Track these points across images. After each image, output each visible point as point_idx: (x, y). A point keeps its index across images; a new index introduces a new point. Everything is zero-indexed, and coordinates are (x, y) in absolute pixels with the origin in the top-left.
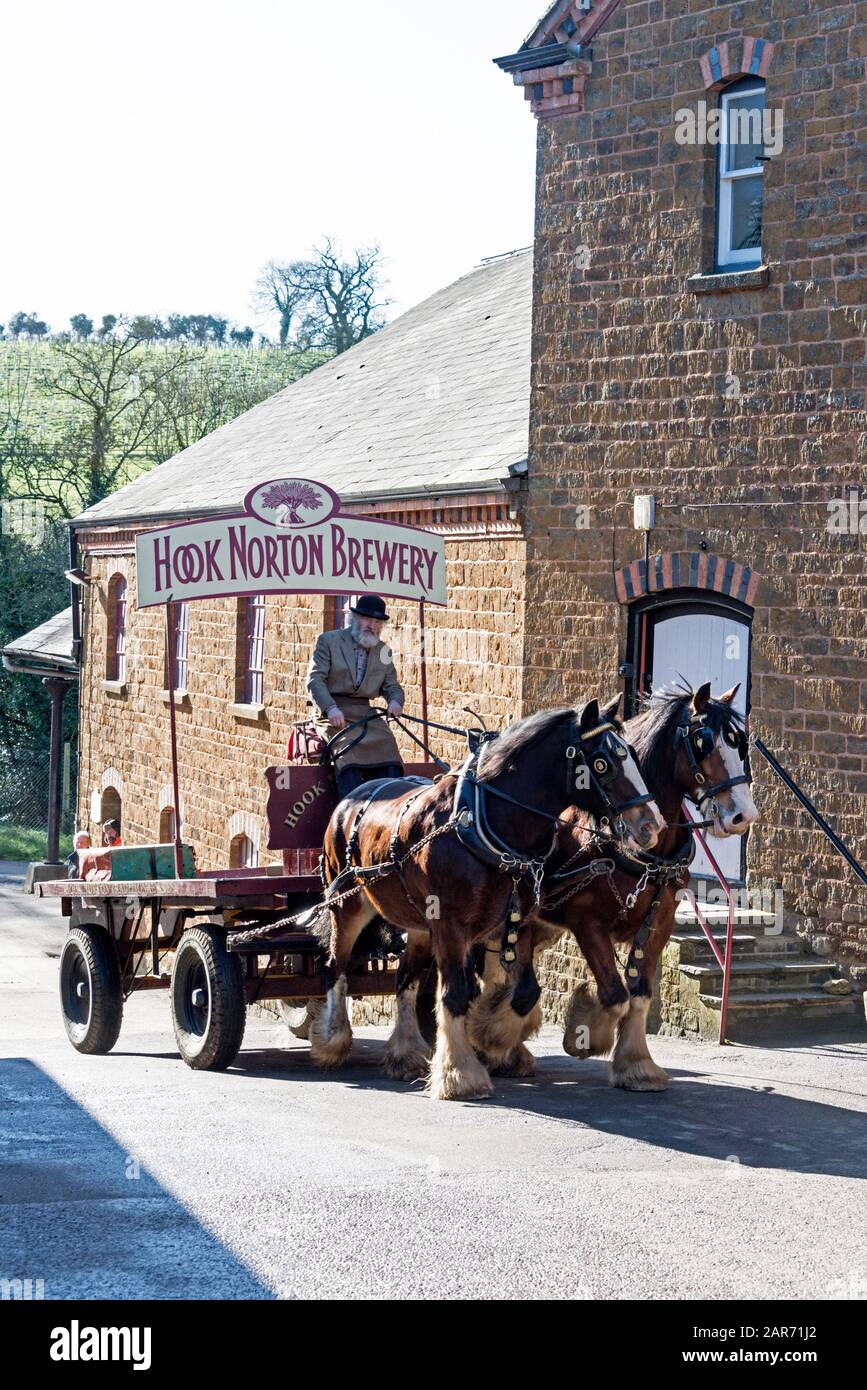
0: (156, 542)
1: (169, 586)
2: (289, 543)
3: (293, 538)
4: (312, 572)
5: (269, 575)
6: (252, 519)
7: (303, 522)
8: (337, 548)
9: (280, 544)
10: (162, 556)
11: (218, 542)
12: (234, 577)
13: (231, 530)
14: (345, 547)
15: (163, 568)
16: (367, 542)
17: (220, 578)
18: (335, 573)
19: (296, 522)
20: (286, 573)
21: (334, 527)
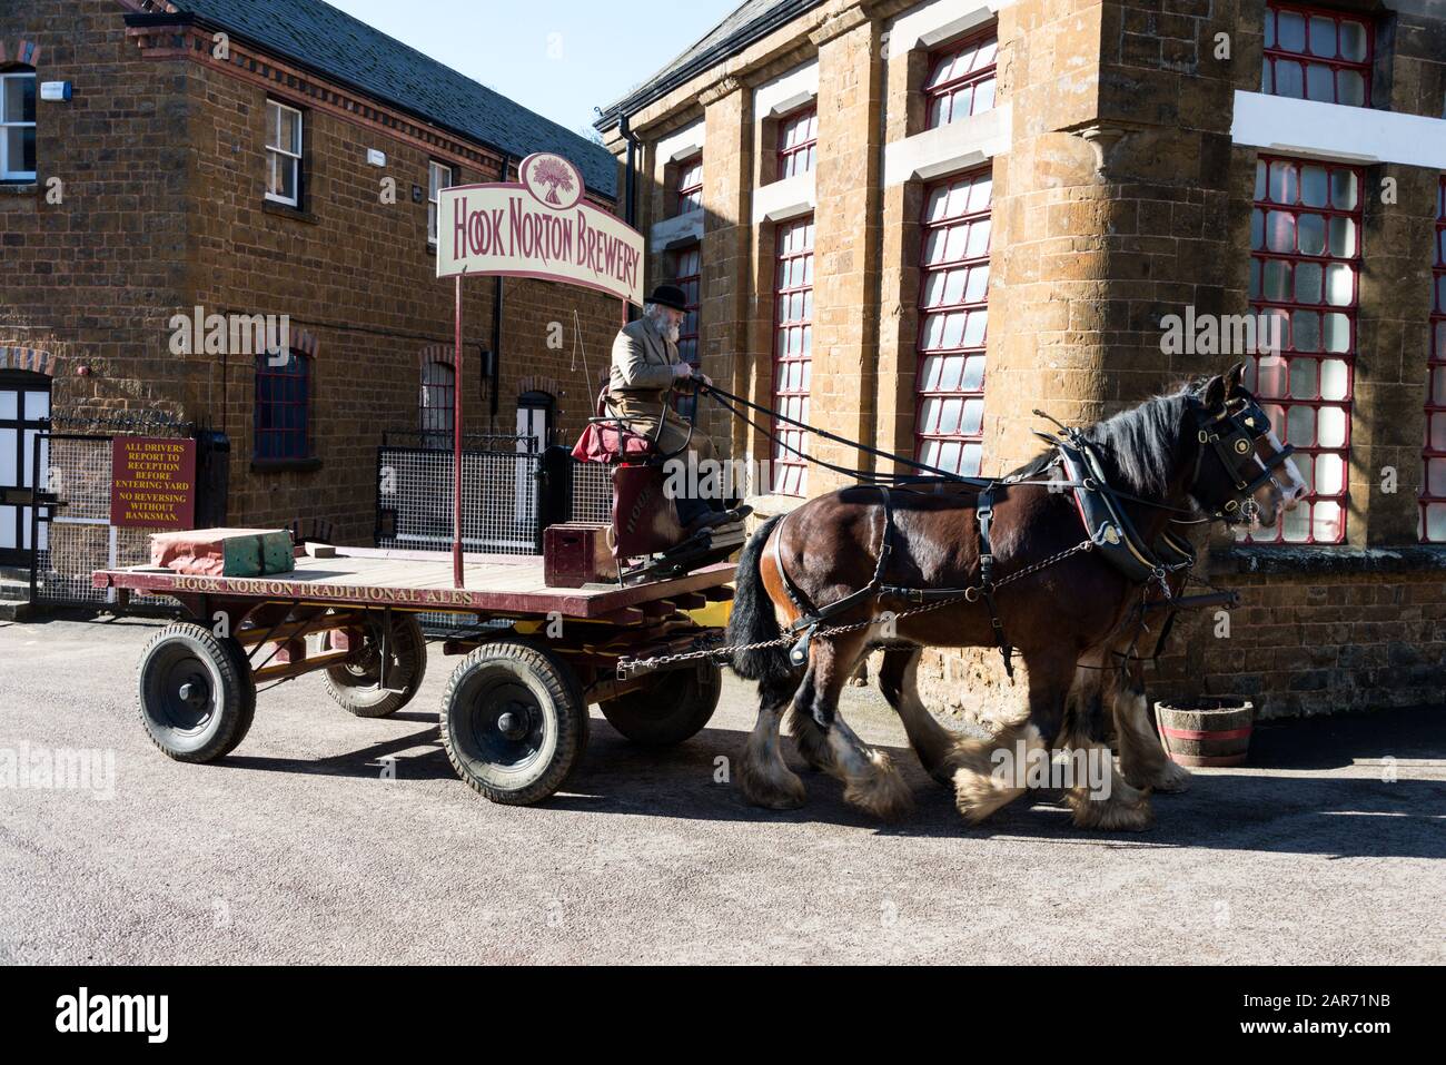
0: (456, 201)
1: (464, 256)
2: (551, 224)
3: (553, 218)
4: (564, 259)
5: (536, 257)
6: (526, 192)
7: (560, 203)
8: (581, 236)
9: (544, 222)
10: (460, 221)
11: (502, 212)
12: (512, 254)
13: (512, 199)
14: (586, 235)
15: (460, 232)
16: (600, 233)
17: (503, 254)
18: (580, 263)
19: (555, 202)
20: (548, 257)
21: (580, 214)
